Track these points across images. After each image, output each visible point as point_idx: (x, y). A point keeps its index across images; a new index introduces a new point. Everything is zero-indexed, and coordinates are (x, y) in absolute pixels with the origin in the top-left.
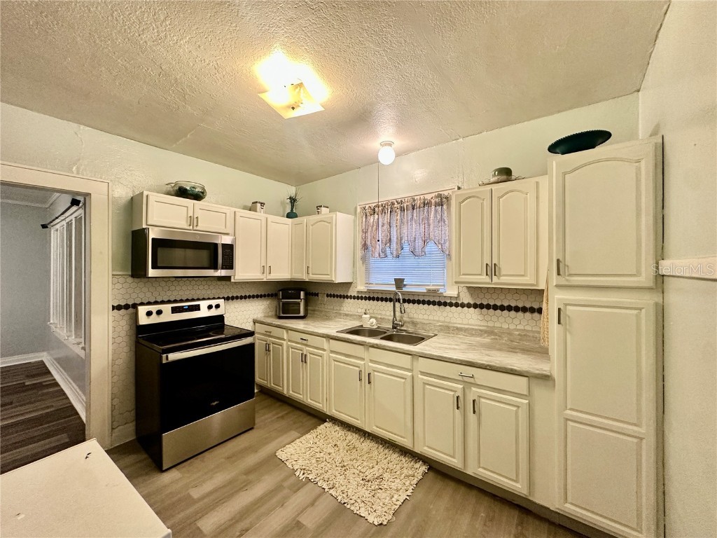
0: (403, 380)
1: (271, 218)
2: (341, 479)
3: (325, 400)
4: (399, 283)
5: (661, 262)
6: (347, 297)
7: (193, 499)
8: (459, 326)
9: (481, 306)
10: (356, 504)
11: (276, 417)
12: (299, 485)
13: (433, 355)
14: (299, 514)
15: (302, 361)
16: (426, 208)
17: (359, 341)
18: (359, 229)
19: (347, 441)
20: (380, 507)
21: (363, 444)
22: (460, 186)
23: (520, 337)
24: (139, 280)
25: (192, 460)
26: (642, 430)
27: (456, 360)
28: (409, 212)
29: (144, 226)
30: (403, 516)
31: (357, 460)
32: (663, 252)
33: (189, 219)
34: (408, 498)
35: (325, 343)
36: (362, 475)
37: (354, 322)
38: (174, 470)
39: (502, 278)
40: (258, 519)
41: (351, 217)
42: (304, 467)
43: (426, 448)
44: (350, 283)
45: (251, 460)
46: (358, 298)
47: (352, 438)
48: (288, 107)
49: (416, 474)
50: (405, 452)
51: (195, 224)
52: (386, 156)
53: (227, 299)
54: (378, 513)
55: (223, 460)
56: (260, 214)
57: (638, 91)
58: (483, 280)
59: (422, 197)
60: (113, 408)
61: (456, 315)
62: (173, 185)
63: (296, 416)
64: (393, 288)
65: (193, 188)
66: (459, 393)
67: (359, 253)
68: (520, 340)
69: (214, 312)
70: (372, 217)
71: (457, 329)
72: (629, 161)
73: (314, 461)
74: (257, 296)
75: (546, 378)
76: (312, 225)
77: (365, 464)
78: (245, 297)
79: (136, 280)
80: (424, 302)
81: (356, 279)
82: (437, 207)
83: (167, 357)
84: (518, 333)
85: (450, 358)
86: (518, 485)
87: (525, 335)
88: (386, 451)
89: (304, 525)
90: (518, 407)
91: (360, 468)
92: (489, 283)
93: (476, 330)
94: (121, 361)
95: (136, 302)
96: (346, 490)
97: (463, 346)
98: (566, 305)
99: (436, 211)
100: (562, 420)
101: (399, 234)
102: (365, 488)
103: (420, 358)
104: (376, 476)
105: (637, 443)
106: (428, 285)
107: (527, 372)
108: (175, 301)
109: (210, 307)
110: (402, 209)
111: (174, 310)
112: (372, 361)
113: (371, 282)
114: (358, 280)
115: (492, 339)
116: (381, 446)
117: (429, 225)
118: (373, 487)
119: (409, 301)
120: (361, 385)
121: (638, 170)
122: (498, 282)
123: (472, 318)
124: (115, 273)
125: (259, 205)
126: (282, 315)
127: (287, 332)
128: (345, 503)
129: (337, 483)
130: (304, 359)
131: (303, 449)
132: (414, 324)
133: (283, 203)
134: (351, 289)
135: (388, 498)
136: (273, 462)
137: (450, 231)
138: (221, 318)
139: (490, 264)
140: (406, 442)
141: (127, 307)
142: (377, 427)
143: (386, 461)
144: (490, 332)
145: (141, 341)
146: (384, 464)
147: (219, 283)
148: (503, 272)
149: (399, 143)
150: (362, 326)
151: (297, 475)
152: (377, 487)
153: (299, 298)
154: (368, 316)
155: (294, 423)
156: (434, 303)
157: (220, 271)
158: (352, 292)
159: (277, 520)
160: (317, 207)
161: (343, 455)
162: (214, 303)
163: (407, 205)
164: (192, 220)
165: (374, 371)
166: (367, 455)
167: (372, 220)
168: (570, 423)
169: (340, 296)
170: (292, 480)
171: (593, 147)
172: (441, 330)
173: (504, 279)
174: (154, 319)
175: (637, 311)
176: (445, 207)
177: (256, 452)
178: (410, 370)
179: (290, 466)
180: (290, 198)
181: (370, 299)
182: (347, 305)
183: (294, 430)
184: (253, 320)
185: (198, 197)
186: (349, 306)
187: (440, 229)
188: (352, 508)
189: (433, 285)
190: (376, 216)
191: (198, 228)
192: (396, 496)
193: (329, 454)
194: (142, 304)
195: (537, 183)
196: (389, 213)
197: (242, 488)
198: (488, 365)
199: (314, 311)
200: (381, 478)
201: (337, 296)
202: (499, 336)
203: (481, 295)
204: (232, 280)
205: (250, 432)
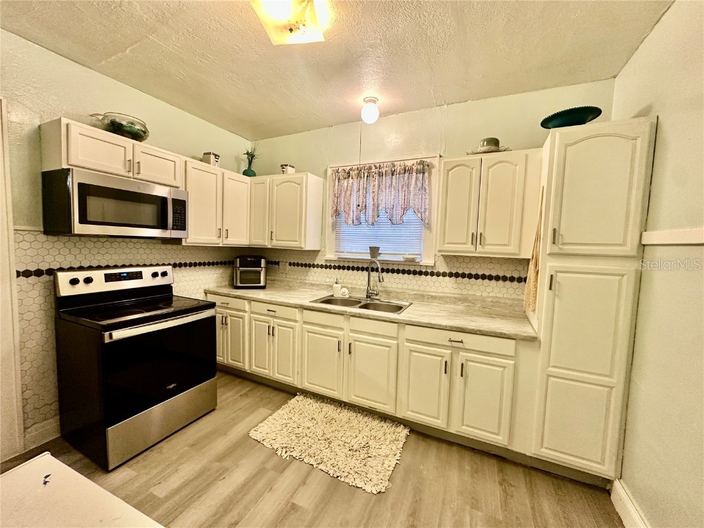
0: (388, 349)
1: (228, 174)
2: (327, 453)
3: (296, 373)
4: (374, 251)
5: (644, 233)
6: (314, 266)
7: (159, 499)
8: (433, 294)
9: (457, 275)
10: (350, 476)
11: (239, 394)
12: (283, 466)
13: (422, 323)
14: (292, 496)
15: (269, 334)
16: (407, 175)
17: (339, 311)
18: (329, 193)
19: (323, 413)
20: (374, 475)
21: (341, 415)
22: (442, 155)
23: (492, 304)
24: (55, 238)
25: (145, 454)
26: (613, 380)
27: (446, 326)
28: (388, 177)
29: (65, 166)
30: (398, 481)
31: (339, 431)
32: (646, 224)
33: (128, 163)
34: (398, 462)
35: (296, 314)
36: (348, 445)
37: (322, 292)
38: (124, 468)
39: (486, 247)
40: (247, 508)
41: (322, 180)
42: (285, 446)
43: (409, 413)
44: (318, 251)
45: (220, 445)
46: (326, 267)
47: (329, 409)
48: (285, 27)
49: (400, 438)
50: (384, 417)
51: (136, 171)
52: (370, 115)
53: (175, 266)
54: (375, 481)
55: (187, 448)
56: (213, 167)
57: (615, 77)
58: (467, 249)
59: (402, 162)
60: (25, 402)
61: (431, 284)
62: (101, 117)
63: (261, 392)
64: (369, 257)
65: (132, 124)
66: (447, 358)
67: (329, 220)
68: (492, 306)
69: (159, 281)
70: (346, 181)
71: (432, 297)
72: (626, 138)
73: (294, 437)
74: (209, 264)
75: (533, 340)
76: (277, 186)
77: (348, 434)
78: (195, 265)
79: (50, 238)
80: (398, 271)
81: (325, 247)
82: (418, 175)
83: (111, 336)
84: (490, 300)
85: (440, 325)
86: (500, 438)
87: (497, 302)
88: (366, 419)
89: (300, 507)
90: (505, 367)
91: (343, 439)
92: (472, 252)
93: (451, 297)
94: (34, 343)
95: (52, 267)
96: (336, 463)
97: (444, 314)
98: (557, 272)
99: (417, 178)
100: (545, 376)
101: (376, 201)
102: (355, 458)
103: (407, 326)
104: (362, 445)
105: (608, 391)
106: (404, 254)
107: (516, 335)
108: (108, 267)
109: (155, 275)
110: (380, 175)
111: (108, 278)
112: (352, 331)
113: (341, 250)
114: (327, 248)
115: (466, 306)
116: (359, 415)
117: (409, 193)
118: (362, 456)
119: (388, 271)
120: (340, 356)
121: (634, 147)
122: (481, 251)
123: (447, 286)
124: (18, 227)
125: (212, 157)
126: (239, 285)
127: (250, 303)
128: (338, 477)
129: (325, 457)
130: (271, 332)
131: (278, 426)
132: (388, 293)
133: (237, 159)
134: (318, 258)
135: (380, 465)
136: (247, 443)
137: (430, 200)
138: (168, 288)
139: (475, 234)
140: (388, 409)
141: (39, 273)
142: (356, 396)
143: (367, 429)
144: (464, 300)
145: (63, 316)
146: (366, 432)
147: (163, 247)
148: (488, 241)
149: (384, 100)
150: (332, 296)
151: (279, 454)
152: (366, 456)
153: (261, 267)
154: (339, 285)
155: (262, 399)
156: (409, 272)
157: (169, 231)
158: (320, 260)
159: (269, 506)
160: (282, 166)
161: (322, 427)
162: (160, 270)
163: (386, 171)
164: (132, 165)
165: (355, 341)
166: (347, 425)
167: (346, 184)
168: (552, 379)
169: (306, 265)
170: (275, 460)
171: (584, 123)
172: (416, 298)
173: (488, 249)
174: (82, 289)
175: (620, 277)
176: (426, 174)
177: (225, 434)
178: (396, 338)
179: (269, 446)
180: (248, 153)
181: (339, 267)
182: (313, 274)
183: (263, 407)
184: (205, 290)
185: (138, 136)
186: (316, 275)
187: (420, 197)
188: (347, 481)
189: (409, 254)
190: (351, 180)
191: (140, 176)
192: (386, 462)
193: (309, 428)
194: (61, 269)
195: (527, 156)
196: (366, 177)
197: (218, 477)
198: (478, 330)
199: (274, 280)
200: (367, 446)
201: (302, 265)
202: (472, 303)
203: (457, 265)
204: (184, 244)
205: (212, 413)
